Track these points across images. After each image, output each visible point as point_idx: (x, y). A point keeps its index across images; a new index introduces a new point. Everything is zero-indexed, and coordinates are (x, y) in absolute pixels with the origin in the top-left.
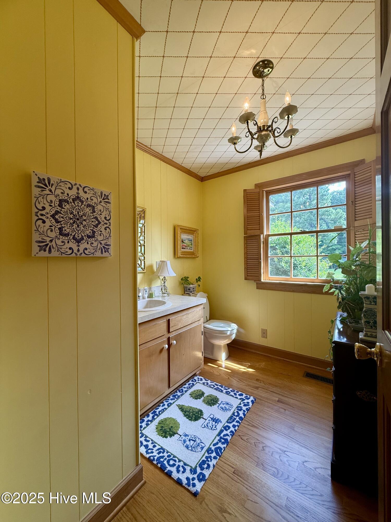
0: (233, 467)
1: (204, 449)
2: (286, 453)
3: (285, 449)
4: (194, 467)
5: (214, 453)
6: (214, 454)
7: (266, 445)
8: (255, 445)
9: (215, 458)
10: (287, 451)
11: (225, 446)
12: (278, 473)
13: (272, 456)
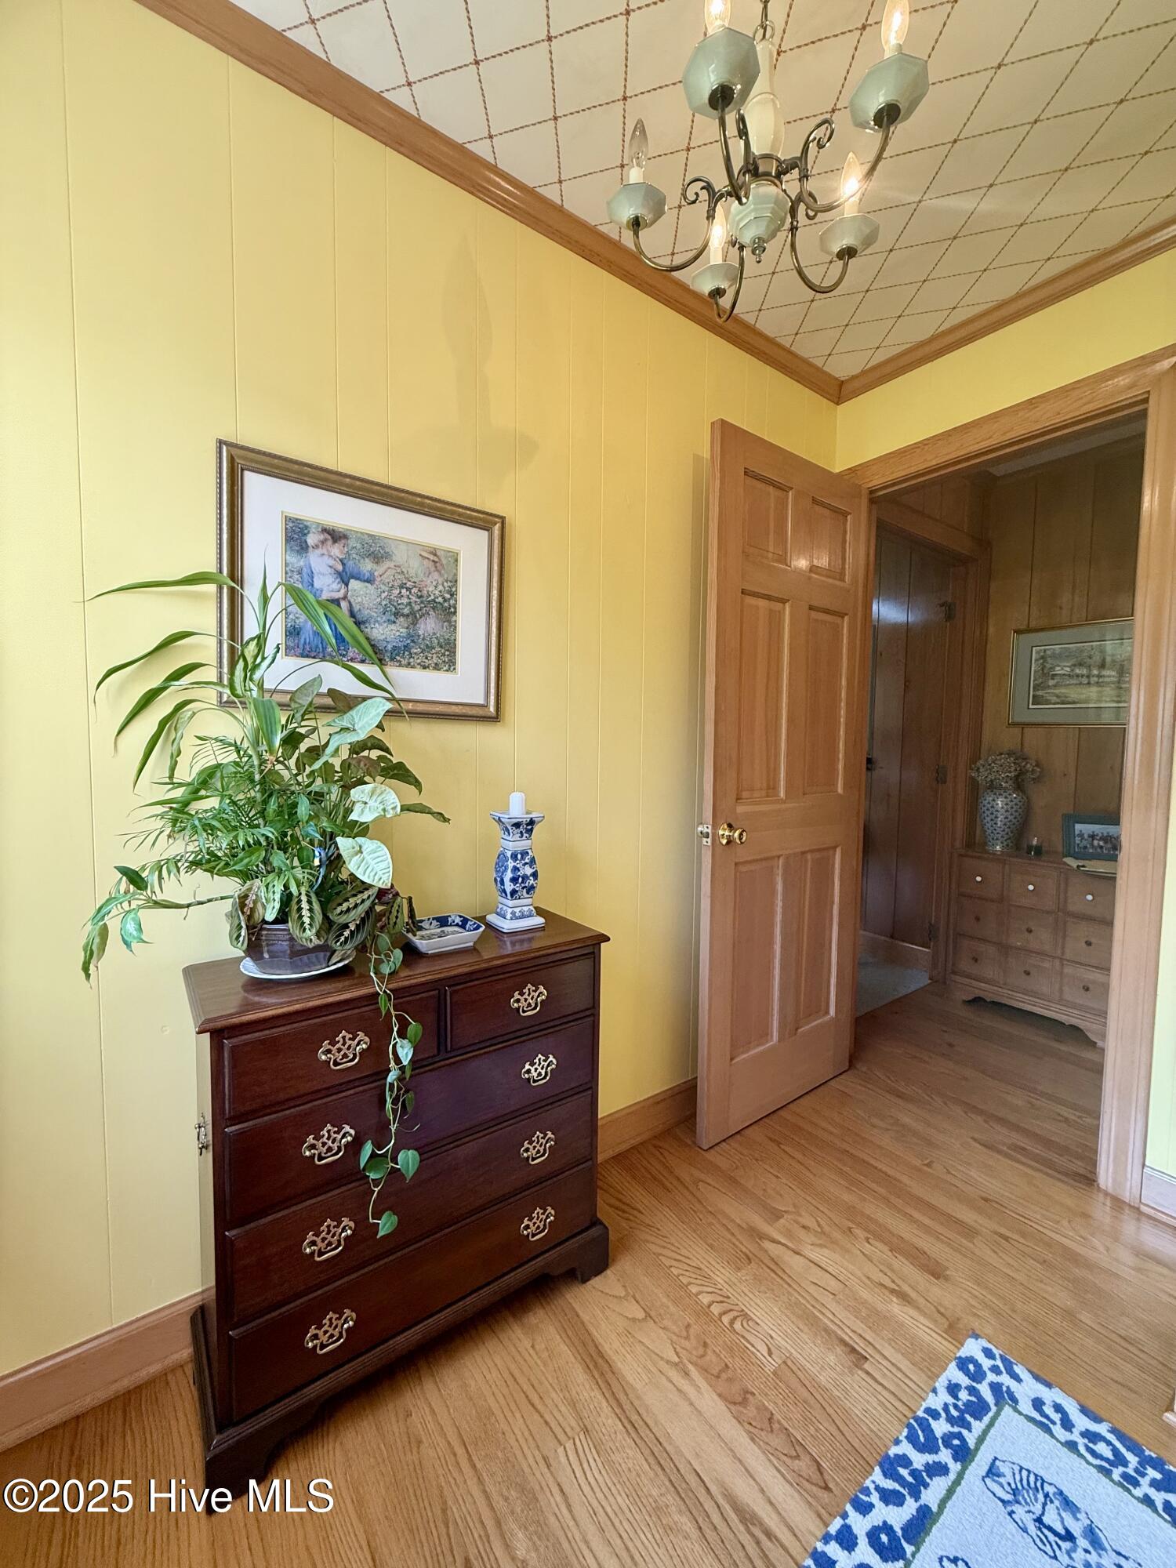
0: (868, 1373)
1: (986, 1468)
2: (676, 1359)
3: (673, 1374)
4: (1007, 1410)
5: (938, 1433)
6: (940, 1427)
7: (733, 1408)
8: (770, 1420)
9: (934, 1414)
10: (668, 1362)
11: (894, 1451)
12: (735, 1318)
13: (726, 1365)
